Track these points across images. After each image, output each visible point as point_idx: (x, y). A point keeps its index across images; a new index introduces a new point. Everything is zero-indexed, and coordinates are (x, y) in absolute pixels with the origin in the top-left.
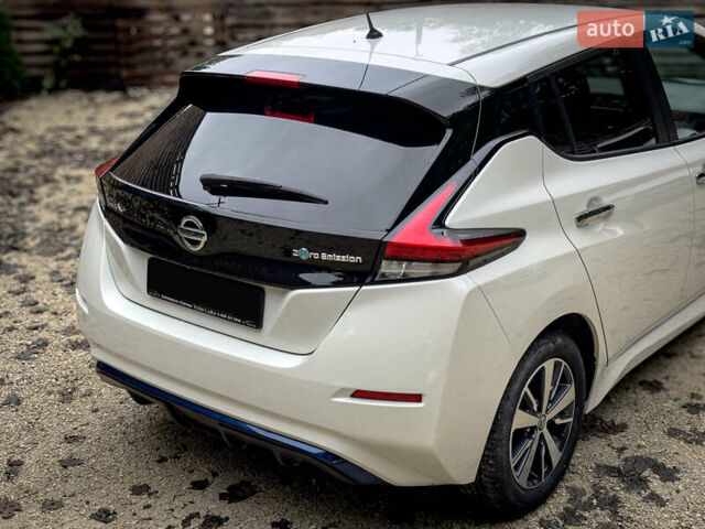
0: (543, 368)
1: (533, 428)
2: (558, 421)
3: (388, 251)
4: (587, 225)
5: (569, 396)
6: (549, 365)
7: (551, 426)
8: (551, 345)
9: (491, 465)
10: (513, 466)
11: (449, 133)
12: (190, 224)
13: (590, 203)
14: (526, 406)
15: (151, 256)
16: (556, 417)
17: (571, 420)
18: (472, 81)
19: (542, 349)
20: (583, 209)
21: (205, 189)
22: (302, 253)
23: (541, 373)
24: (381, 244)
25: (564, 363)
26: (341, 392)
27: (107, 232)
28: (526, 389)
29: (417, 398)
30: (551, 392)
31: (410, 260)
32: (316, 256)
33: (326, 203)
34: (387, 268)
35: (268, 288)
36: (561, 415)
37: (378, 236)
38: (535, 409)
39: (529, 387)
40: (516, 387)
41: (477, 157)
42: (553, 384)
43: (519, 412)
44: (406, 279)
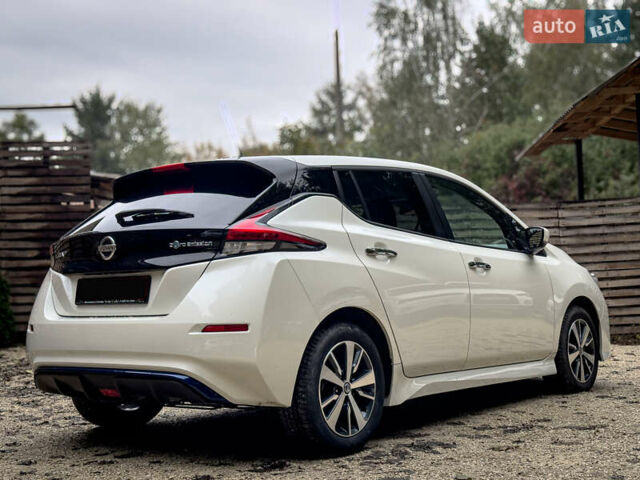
0: (345, 345)
1: (340, 389)
2: (361, 393)
3: (228, 236)
4: (374, 257)
5: (370, 378)
6: (350, 345)
8: (350, 329)
9: (304, 399)
10: (322, 407)
11: (274, 181)
12: (107, 242)
13: (377, 244)
15: (80, 277)
16: (359, 389)
17: (373, 399)
18: (292, 160)
19: (342, 328)
20: (371, 247)
21: (118, 222)
22: (176, 245)
23: (343, 349)
24: (224, 231)
25: (363, 350)
26: (195, 327)
28: (330, 352)
29: (244, 327)
30: (353, 368)
31: (245, 241)
32: (184, 245)
33: (192, 216)
34: (228, 246)
35: (153, 274)
36: (364, 389)
37: (223, 227)
38: (340, 373)
39: (333, 352)
41: (295, 198)
42: (354, 361)
43: (324, 368)
44: (241, 254)
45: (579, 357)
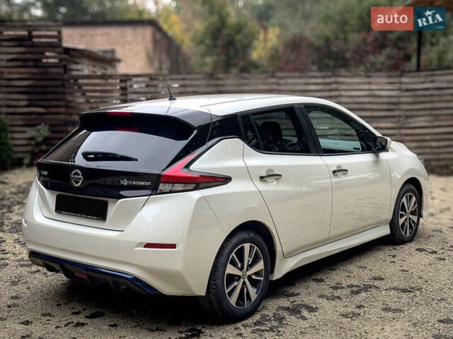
0: (243, 247)
1: (239, 277)
2: (254, 277)
3: (162, 179)
4: (266, 181)
5: (260, 266)
6: (247, 246)
7: (250, 278)
8: (247, 235)
9: (214, 289)
10: (227, 292)
11: (195, 132)
12: (76, 174)
13: (268, 171)
14: (233, 263)
15: (58, 193)
16: (252, 274)
17: (262, 279)
18: (208, 112)
19: (241, 236)
20: (263, 174)
21: (84, 158)
22: (125, 182)
23: (242, 249)
24: (159, 176)
25: (256, 247)
26: (139, 245)
27: (40, 187)
28: (233, 254)
29: (173, 246)
30: (249, 261)
31: (174, 183)
32: (131, 183)
33: (137, 160)
34: (162, 187)
35: (109, 200)
36: (256, 274)
37: (158, 172)
38: (240, 266)
39: (235, 253)
40: (226, 251)
41: (209, 144)
42: (250, 256)
43: (229, 266)
44: (171, 192)
45: (406, 219)
